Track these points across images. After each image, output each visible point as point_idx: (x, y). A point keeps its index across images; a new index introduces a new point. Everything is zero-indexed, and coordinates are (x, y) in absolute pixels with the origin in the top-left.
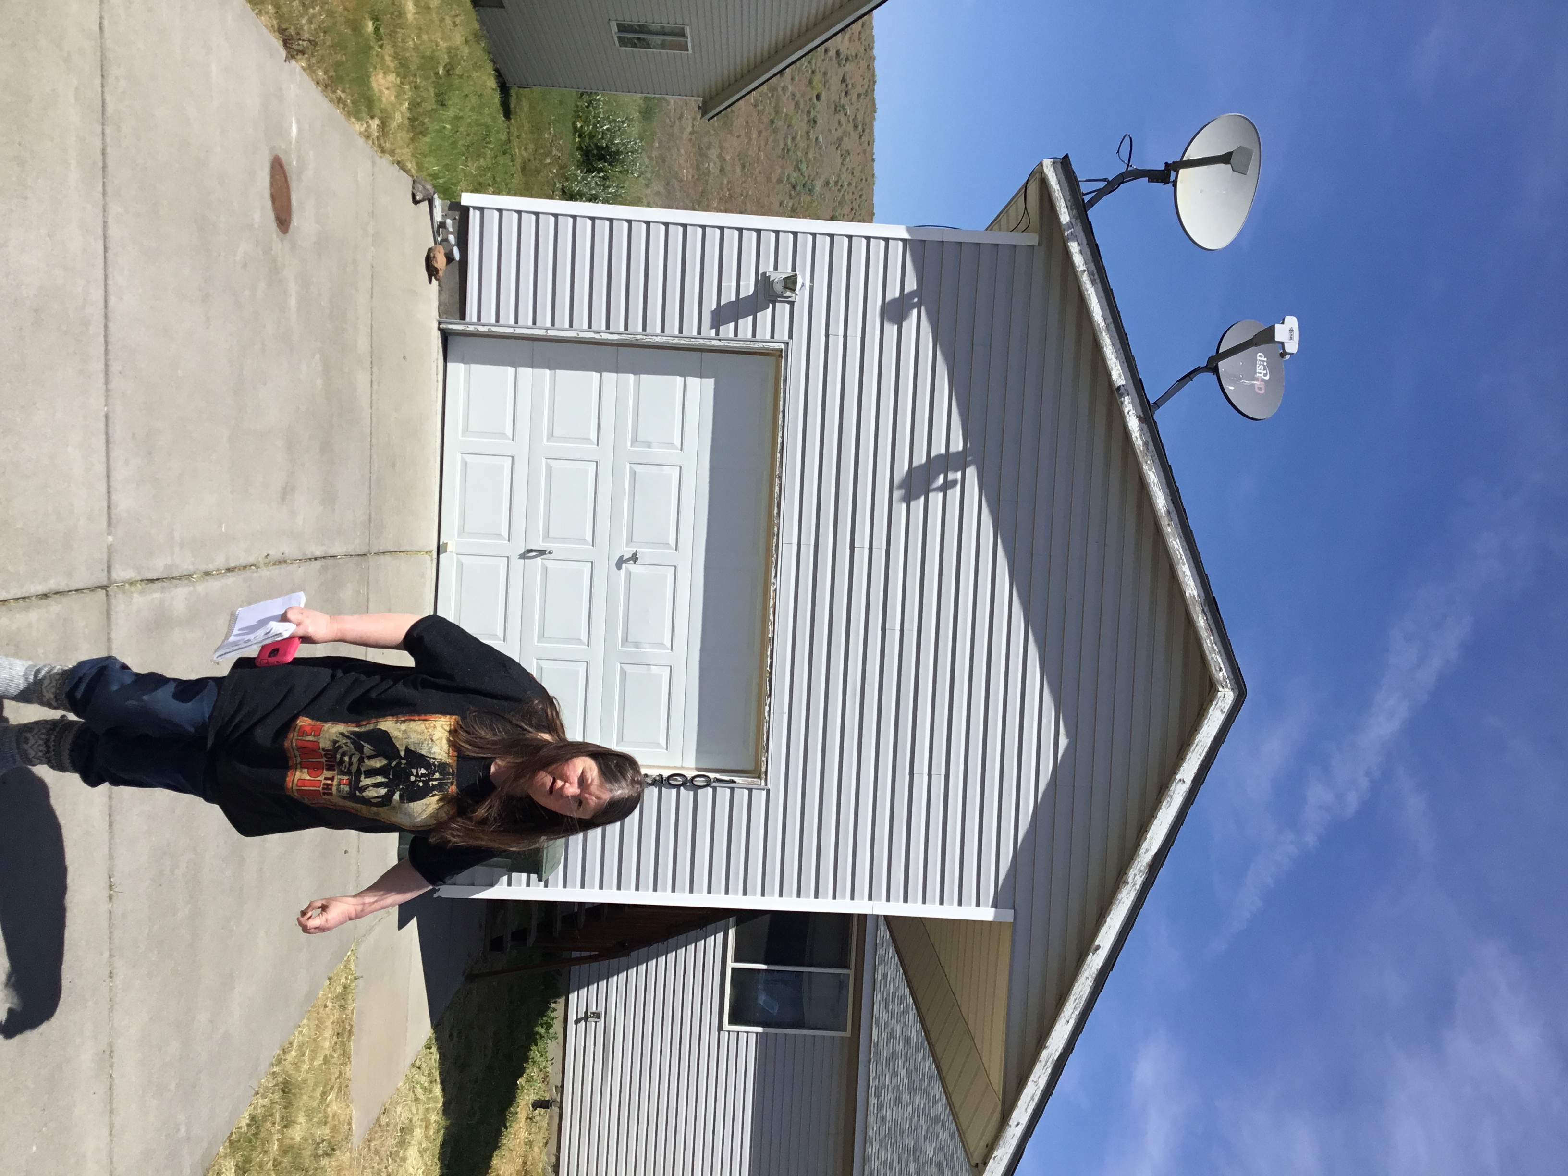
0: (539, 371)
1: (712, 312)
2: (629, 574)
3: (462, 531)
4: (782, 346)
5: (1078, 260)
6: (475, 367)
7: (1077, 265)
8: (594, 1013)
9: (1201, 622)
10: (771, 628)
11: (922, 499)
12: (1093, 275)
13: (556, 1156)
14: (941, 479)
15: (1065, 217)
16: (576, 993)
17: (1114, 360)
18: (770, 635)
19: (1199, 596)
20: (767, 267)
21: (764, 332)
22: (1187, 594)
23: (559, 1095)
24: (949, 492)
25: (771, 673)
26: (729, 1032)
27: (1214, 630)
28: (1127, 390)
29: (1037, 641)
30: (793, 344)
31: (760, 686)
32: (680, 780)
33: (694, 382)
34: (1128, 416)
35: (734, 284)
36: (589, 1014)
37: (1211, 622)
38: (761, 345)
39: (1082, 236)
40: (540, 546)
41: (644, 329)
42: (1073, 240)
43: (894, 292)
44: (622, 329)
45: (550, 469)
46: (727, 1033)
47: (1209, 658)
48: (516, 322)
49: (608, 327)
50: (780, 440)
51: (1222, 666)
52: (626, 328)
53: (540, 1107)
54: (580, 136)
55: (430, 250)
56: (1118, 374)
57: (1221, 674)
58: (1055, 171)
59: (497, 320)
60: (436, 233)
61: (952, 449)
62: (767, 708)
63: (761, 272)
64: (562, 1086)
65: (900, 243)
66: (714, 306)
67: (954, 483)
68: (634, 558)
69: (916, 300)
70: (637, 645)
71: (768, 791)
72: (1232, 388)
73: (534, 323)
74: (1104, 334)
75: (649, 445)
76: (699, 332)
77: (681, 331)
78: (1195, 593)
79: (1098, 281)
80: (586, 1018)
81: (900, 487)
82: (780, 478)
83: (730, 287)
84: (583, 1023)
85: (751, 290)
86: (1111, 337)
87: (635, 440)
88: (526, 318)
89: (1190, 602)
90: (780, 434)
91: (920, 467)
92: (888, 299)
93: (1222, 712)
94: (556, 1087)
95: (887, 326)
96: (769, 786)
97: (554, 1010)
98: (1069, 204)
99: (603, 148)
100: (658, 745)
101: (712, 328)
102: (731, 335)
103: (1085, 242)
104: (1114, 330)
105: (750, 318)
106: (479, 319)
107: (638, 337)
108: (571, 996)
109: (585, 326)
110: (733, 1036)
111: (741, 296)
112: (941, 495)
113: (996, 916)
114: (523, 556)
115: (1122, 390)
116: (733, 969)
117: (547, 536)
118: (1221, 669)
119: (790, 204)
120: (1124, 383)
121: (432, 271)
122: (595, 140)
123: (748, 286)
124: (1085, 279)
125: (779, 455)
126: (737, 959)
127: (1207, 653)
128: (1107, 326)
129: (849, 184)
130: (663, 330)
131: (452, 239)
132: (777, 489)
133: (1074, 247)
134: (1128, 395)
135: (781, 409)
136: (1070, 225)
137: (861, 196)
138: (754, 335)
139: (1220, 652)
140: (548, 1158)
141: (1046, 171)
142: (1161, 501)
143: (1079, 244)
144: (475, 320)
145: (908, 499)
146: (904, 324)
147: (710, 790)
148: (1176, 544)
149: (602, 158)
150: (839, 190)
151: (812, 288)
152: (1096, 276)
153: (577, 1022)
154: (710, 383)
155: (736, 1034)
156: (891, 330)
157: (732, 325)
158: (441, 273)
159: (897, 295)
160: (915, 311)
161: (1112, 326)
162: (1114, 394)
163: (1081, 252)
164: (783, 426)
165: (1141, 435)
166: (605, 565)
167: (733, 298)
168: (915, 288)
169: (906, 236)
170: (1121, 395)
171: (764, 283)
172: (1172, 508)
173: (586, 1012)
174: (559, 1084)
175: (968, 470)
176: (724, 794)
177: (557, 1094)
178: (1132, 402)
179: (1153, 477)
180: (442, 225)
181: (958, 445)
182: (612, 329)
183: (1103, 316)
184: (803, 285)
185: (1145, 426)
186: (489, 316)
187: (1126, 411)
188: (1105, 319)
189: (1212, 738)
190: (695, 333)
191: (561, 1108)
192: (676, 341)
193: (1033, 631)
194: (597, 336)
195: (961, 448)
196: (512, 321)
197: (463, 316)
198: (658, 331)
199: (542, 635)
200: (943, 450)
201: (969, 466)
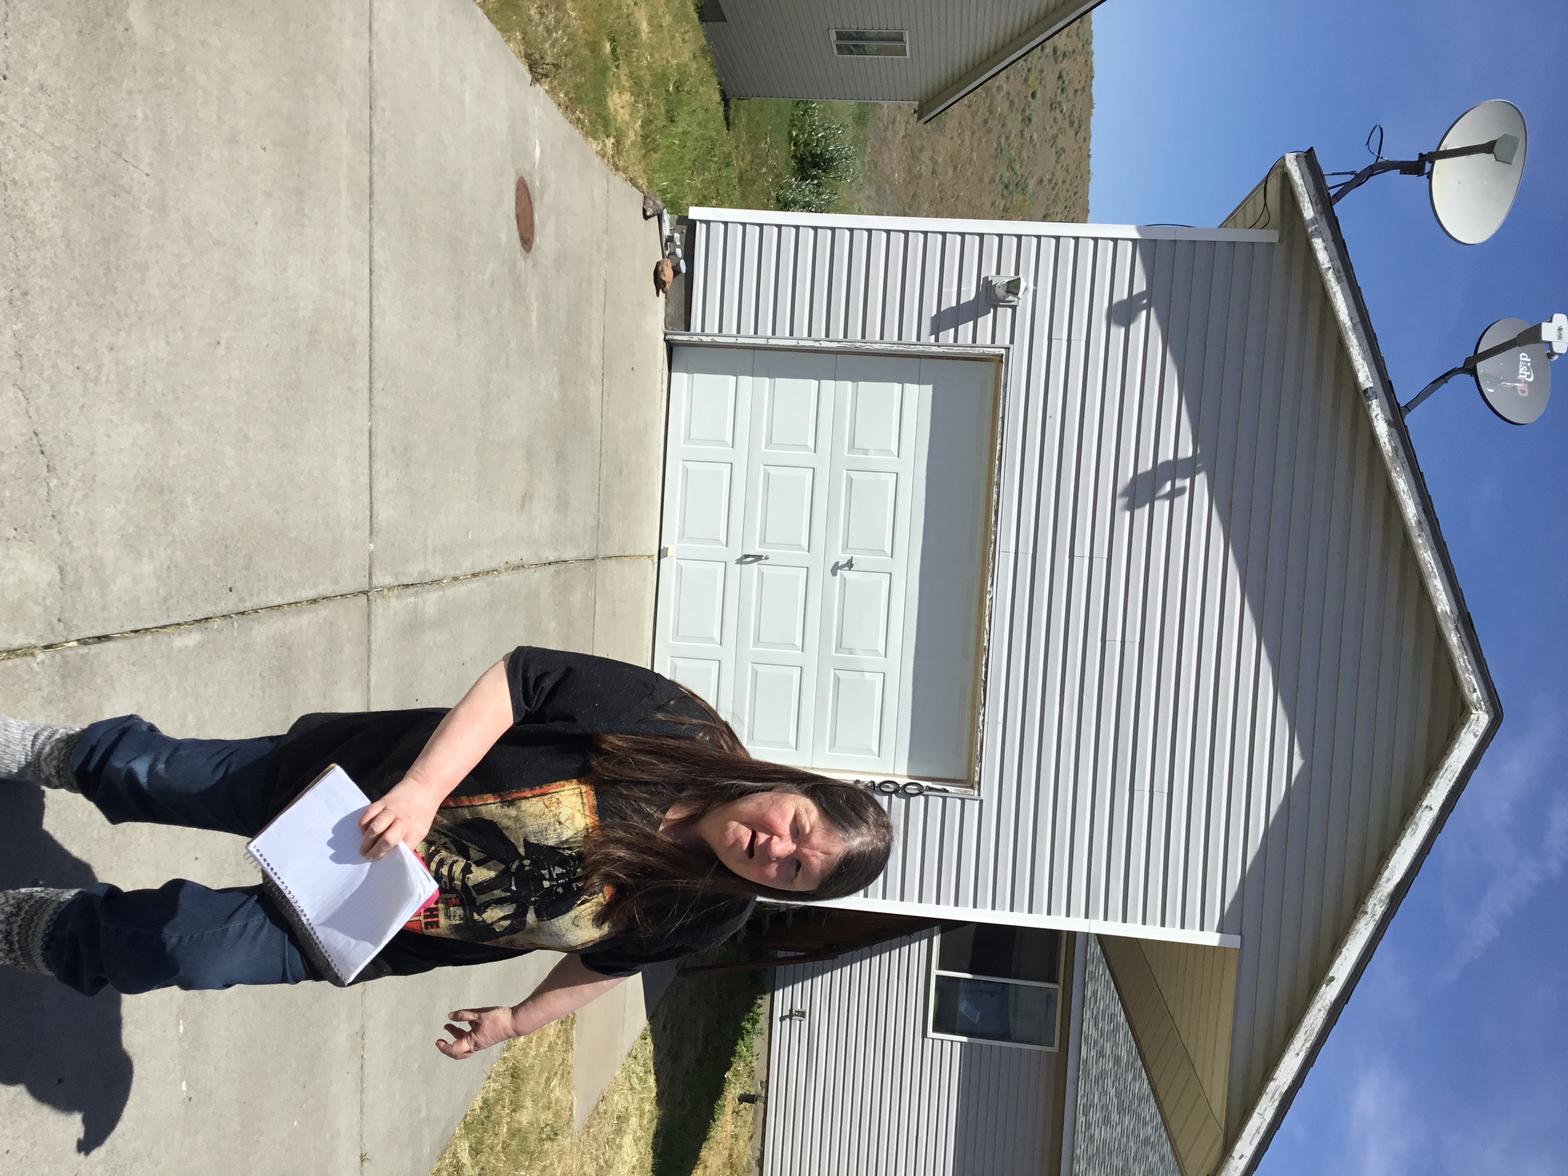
0: (758, 379)
1: (932, 318)
2: (844, 581)
3: (682, 536)
4: (1003, 351)
5: (1323, 257)
6: (697, 376)
7: (1321, 262)
8: (798, 1012)
9: (1453, 639)
10: (986, 637)
11: (1147, 507)
12: (1339, 272)
13: (760, 1150)
14: (1168, 486)
15: (1309, 212)
16: (781, 991)
17: (1361, 361)
18: (986, 644)
19: (1452, 612)
20: (989, 271)
21: (985, 337)
22: (1439, 610)
23: (764, 1090)
24: (1176, 500)
25: (986, 682)
26: (933, 1039)
27: (1468, 648)
28: (1374, 393)
29: (1271, 657)
30: (1015, 349)
31: (975, 694)
32: (892, 787)
33: (912, 389)
34: (1375, 420)
35: (955, 289)
36: (794, 1012)
37: (1464, 640)
38: (981, 350)
39: (1327, 233)
40: (757, 550)
41: (863, 337)
42: (1317, 237)
43: (1122, 294)
44: (841, 337)
45: (767, 476)
46: (931, 1041)
47: (1462, 678)
48: (738, 332)
49: (827, 335)
50: (998, 447)
51: (1476, 687)
52: (845, 336)
53: (746, 1101)
54: (795, 145)
55: (658, 264)
56: (1365, 376)
57: (1475, 696)
58: (1299, 165)
59: (720, 330)
60: (664, 247)
61: (1181, 456)
62: (981, 718)
63: (982, 276)
64: (767, 1082)
65: (1130, 244)
66: (934, 312)
67: (1182, 491)
68: (850, 564)
69: (1145, 301)
70: (851, 651)
71: (981, 802)
72: (1492, 391)
73: (756, 332)
74: (1350, 334)
75: (865, 452)
76: (919, 339)
77: (900, 338)
78: (1448, 609)
79: (1344, 278)
80: (791, 1016)
81: (1123, 495)
82: (998, 485)
83: (951, 292)
84: (788, 1020)
85: (972, 296)
86: (1358, 338)
87: (852, 447)
88: (748, 327)
89: (1441, 618)
90: (999, 441)
91: (1146, 474)
92: (1115, 300)
93: (1475, 736)
94: (761, 1082)
95: (1113, 329)
96: (982, 797)
97: (760, 1006)
98: (1313, 199)
99: (817, 156)
100: (870, 752)
101: (931, 334)
102: (951, 341)
103: (1330, 238)
104: (1361, 329)
105: (971, 323)
106: (703, 330)
107: (857, 345)
108: (776, 993)
109: (805, 335)
110: (938, 1044)
111: (962, 302)
112: (1167, 503)
113: (1221, 940)
114: (740, 561)
115: (1370, 393)
116: (938, 977)
117: (763, 542)
118: (1475, 690)
119: (1002, 204)
120: (1372, 385)
121: (659, 284)
122: (810, 148)
123: (969, 291)
124: (1330, 277)
125: (997, 462)
126: (941, 967)
127: (1460, 672)
128: (1354, 325)
129: (1064, 182)
130: (882, 337)
131: (679, 252)
132: (995, 496)
133: (1318, 244)
134: (1376, 398)
135: (1001, 415)
136: (1314, 221)
137: (1075, 194)
138: (974, 341)
139: (1474, 672)
140: (753, 1152)
141: (1289, 165)
142: (1411, 510)
143: (1324, 241)
144: (699, 330)
145: (1131, 507)
146: (1132, 327)
147: (922, 798)
148: (1427, 557)
149: (816, 165)
150: (1053, 188)
151: (1035, 292)
152: (1342, 274)
153: (782, 1019)
154: (928, 389)
155: (940, 1041)
156: (1119, 332)
157: (952, 331)
158: (668, 286)
159: (1125, 296)
160: (1144, 313)
161: (1359, 326)
162: (1361, 397)
163: (1326, 248)
164: (1002, 433)
165: (1390, 441)
166: (820, 572)
167: (954, 304)
168: (1145, 289)
169: (1136, 235)
170: (1369, 399)
171: (986, 289)
172: (1423, 517)
173: (791, 1010)
174: (765, 1080)
175: (1197, 477)
176: (936, 803)
177: (762, 1089)
178: (1381, 406)
179: (1402, 485)
180: (670, 239)
181: (1187, 450)
182: (831, 337)
183: (1349, 315)
184: (1026, 289)
185: (1394, 431)
186: (713, 327)
187: (1374, 414)
188: (1351, 319)
189: (1463, 763)
190: (914, 339)
191: (766, 1103)
192: (895, 348)
193: (1266, 645)
194: (817, 344)
195: (1190, 454)
196: (734, 332)
197: (688, 328)
198: (878, 338)
199: (757, 640)
200: (1171, 457)
201: (1199, 472)
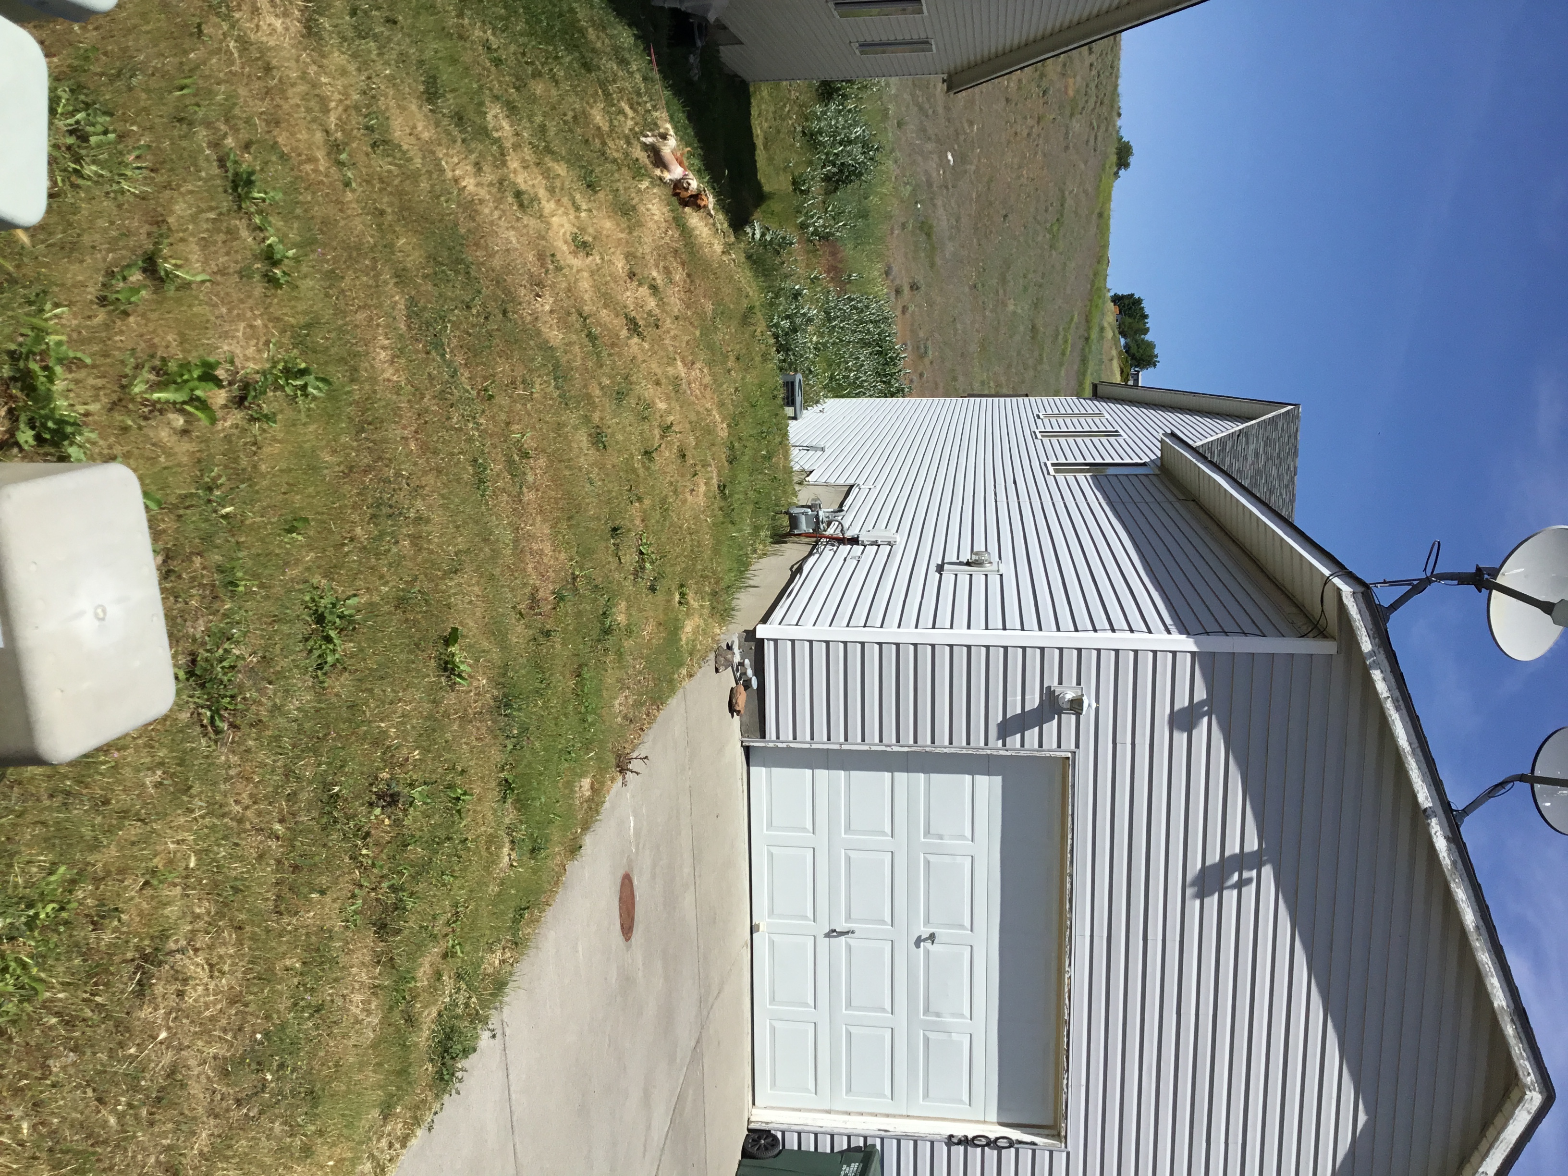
0: (834, 773)
1: (999, 725)
2: (927, 952)
3: (771, 913)
4: (1069, 755)
5: (1382, 687)
6: (776, 771)
7: (1380, 692)
9: (1509, 1030)
10: (1066, 1012)
11: (1216, 896)
12: (1398, 701)
14: (1236, 877)
15: (1366, 645)
17: (1420, 783)
18: (1066, 1017)
19: (1508, 1006)
20: (1052, 681)
21: (1050, 741)
22: (1496, 1005)
24: (1244, 890)
25: (1068, 1051)
27: (1523, 1038)
28: (1434, 812)
29: (1336, 1027)
30: (1080, 753)
31: (1057, 1063)
32: (984, 1142)
33: (982, 780)
34: (1435, 839)
35: (1019, 698)
37: (1520, 1030)
38: (1048, 754)
39: (1386, 665)
40: (842, 926)
41: (933, 742)
42: (1376, 669)
43: (1183, 701)
44: (911, 742)
45: (848, 859)
47: (1517, 1064)
48: (812, 738)
49: (898, 741)
50: (1069, 842)
51: (1530, 1071)
52: (916, 741)
55: (731, 690)
56: (1424, 797)
57: (1529, 1079)
58: (1356, 601)
59: (795, 738)
60: (736, 673)
61: (1247, 849)
62: (1065, 1082)
63: (1045, 686)
65: (1189, 656)
66: (1000, 719)
67: (1249, 881)
68: (932, 937)
69: (1206, 708)
70: (938, 1015)
71: (1068, 1154)
72: (1548, 804)
73: (829, 739)
74: (1409, 758)
76: (986, 744)
77: (968, 743)
78: (1504, 1004)
79: (1403, 707)
81: (1193, 884)
82: (1071, 876)
83: (1015, 701)
85: (1037, 703)
86: (1417, 762)
87: (927, 833)
88: (822, 734)
89: (1498, 1012)
90: (1070, 836)
91: (1213, 866)
92: (1176, 708)
93: (1529, 1113)
95: (1176, 734)
96: (1069, 1149)
98: (1371, 633)
100: (961, 1102)
101: (998, 739)
102: (1018, 745)
103: (1389, 669)
104: (1420, 754)
105: (1037, 729)
106: (778, 738)
107: (927, 749)
109: (877, 740)
111: (1027, 709)
112: (1235, 892)
114: (828, 935)
115: (1429, 812)
117: (848, 918)
118: (1529, 1074)
120: (1431, 805)
121: (732, 709)
123: (1033, 699)
124: (1389, 706)
127: (1515, 1059)
128: (1413, 750)
130: (951, 743)
131: (750, 672)
132: (1068, 886)
133: (1377, 675)
134: (1436, 817)
136: (1373, 653)
138: (1041, 745)
139: (1528, 1058)
141: (1345, 601)
142: (1469, 917)
143: (1382, 672)
144: (774, 737)
145: (1201, 895)
146: (1194, 732)
147: (1013, 1150)
148: (1484, 958)
151: (1097, 709)
152: (1401, 702)
154: (998, 780)
156: (1181, 738)
157: (1018, 736)
158: (742, 707)
159: (1186, 704)
160: (1205, 719)
161: (1418, 751)
162: (1420, 816)
163: (1384, 679)
164: (1073, 829)
165: (1449, 855)
166: (904, 945)
167: (1019, 711)
168: (1205, 697)
169: (1194, 649)
170: (1428, 817)
171: (1049, 697)
172: (1481, 923)
175: (1263, 869)
176: (1026, 1154)
178: (1440, 823)
179: (1461, 894)
180: (741, 664)
181: (1252, 844)
182: (901, 743)
183: (1408, 740)
184: (1089, 705)
185: (1453, 846)
186: (787, 733)
187: (1433, 832)
188: (1410, 744)
189: (1517, 1136)
190: (982, 744)
192: (964, 751)
193: (1333, 1021)
194: (888, 749)
195: (1256, 847)
196: (808, 738)
197: (763, 736)
198: (947, 743)
199: (849, 1005)
200: (1237, 850)
201: (1265, 864)
